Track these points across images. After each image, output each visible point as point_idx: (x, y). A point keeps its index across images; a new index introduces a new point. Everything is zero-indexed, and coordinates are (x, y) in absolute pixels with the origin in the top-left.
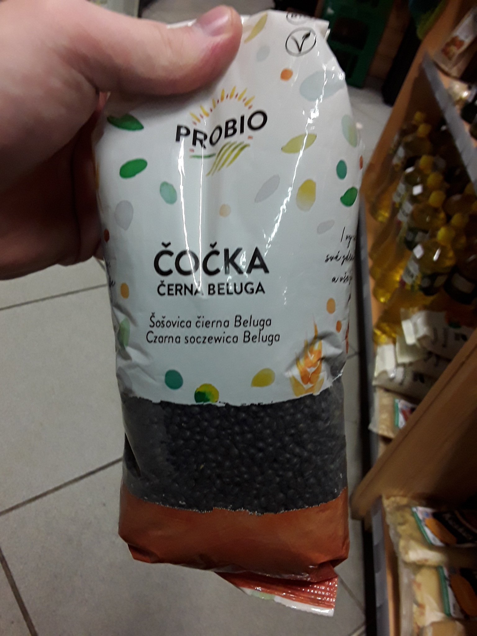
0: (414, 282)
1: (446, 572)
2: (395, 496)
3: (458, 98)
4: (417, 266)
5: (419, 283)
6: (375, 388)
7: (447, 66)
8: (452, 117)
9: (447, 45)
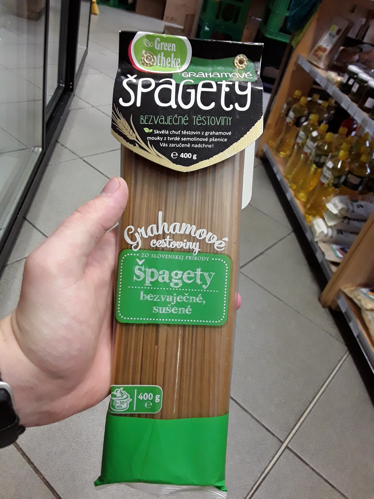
0: (329, 181)
2: (347, 288)
3: (336, 81)
4: (330, 173)
5: (332, 182)
6: (317, 242)
7: (317, 63)
8: (334, 91)
9: (316, 51)
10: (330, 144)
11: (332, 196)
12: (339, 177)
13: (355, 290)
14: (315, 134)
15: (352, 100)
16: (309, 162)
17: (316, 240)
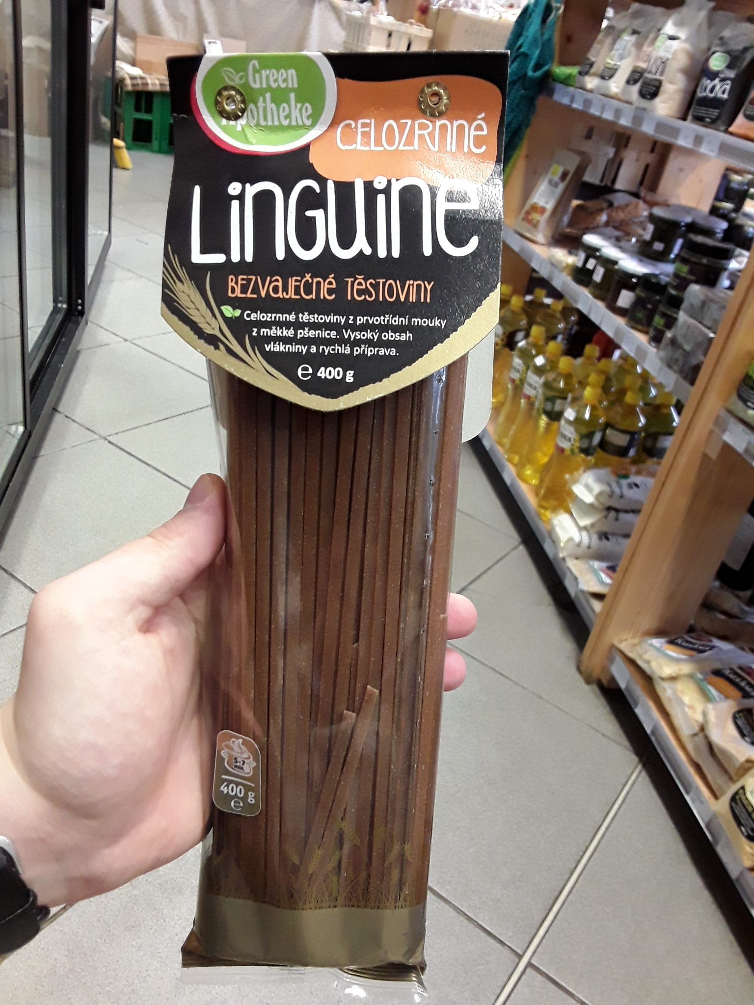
0: (573, 445)
1: (700, 676)
2: (626, 640)
3: (564, 265)
4: (572, 429)
5: (578, 445)
6: (564, 559)
7: (533, 234)
8: (564, 283)
9: (528, 213)
10: (568, 377)
11: (581, 471)
12: (590, 436)
13: (639, 643)
14: (540, 361)
15: (596, 297)
16: (535, 412)
17: (561, 555)
